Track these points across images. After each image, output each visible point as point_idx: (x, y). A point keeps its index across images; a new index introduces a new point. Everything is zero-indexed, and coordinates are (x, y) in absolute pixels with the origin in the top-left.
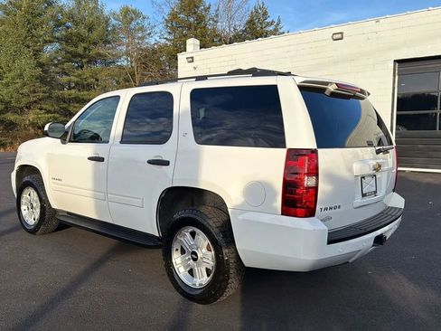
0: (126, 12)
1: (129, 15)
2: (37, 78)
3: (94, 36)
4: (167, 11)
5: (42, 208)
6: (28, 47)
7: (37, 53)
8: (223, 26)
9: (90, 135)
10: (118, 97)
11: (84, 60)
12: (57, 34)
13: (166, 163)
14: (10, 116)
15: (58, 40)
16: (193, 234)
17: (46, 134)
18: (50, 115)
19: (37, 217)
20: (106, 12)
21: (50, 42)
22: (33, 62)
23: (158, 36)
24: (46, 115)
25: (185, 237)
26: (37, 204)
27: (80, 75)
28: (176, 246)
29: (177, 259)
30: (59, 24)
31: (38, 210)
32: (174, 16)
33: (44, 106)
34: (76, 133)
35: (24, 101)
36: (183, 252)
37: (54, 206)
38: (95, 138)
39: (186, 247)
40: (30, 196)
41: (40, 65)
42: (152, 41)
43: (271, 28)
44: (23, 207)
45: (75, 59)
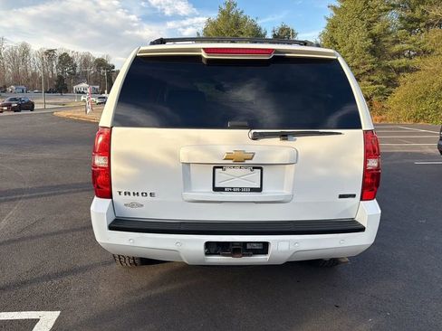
2: (367, 50)
6: (362, 19)
7: (370, 25)
11: (421, 24)
18: (377, 86)
21: (386, 10)
22: (364, 34)
24: (373, 86)
27: (414, 42)
33: (372, 77)
45: (411, 24)
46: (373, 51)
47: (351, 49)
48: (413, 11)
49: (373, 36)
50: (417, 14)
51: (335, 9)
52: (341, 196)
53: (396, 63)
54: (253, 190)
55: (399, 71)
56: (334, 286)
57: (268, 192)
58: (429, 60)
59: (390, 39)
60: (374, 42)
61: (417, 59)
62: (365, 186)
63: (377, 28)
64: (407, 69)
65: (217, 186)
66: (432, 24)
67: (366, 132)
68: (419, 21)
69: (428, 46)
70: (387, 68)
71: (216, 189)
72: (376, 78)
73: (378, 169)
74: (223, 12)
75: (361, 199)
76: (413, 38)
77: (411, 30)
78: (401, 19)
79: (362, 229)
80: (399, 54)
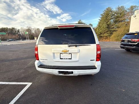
2: (106, 27)
14: (101, 35)
21: (110, 19)
22: (106, 24)
35: (104, 32)
45: (116, 22)
46: (108, 28)
47: (103, 27)
48: (116, 19)
49: (108, 25)
50: (117, 20)
51: (100, 20)
52: (91, 60)
53: (112, 30)
54: (69, 59)
55: (113, 31)
56: (92, 79)
57: (73, 59)
58: (119, 29)
59: (111, 25)
60: (108, 26)
61: (117, 29)
62: (97, 58)
63: (108, 23)
64: (115, 31)
65: (61, 58)
66: (120, 21)
67: (97, 45)
68: (117, 21)
69: (119, 26)
70: (111, 31)
71: (61, 59)
72: (108, 33)
73: (100, 54)
74: (79, 22)
75: (96, 61)
76: (116, 24)
77: (116, 23)
78: (114, 21)
79: (96, 68)
80: (113, 28)
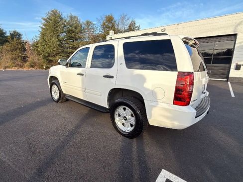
0: (88, 22)
1: (88, 23)
2: (59, 45)
3: (77, 30)
4: (102, 22)
5: (60, 93)
6: (55, 34)
7: (58, 36)
8: (120, 27)
9: (77, 64)
10: (89, 48)
11: (74, 39)
12: (65, 30)
13: (112, 77)
14: (50, 58)
15: (65, 32)
16: (125, 109)
17: (59, 64)
19: (58, 96)
20: (81, 22)
21: (62, 32)
22: (57, 39)
23: (99, 31)
25: (120, 110)
26: (58, 91)
27: (73, 44)
28: (116, 113)
29: (117, 119)
30: (65, 26)
31: (58, 94)
32: (104, 23)
33: (62, 55)
34: (72, 63)
35: (55, 53)
36: (119, 116)
37: (64, 92)
38: (79, 66)
39: (121, 114)
40: (55, 88)
41: (59, 40)
42: (97, 33)
43: (137, 29)
44: (53, 92)
